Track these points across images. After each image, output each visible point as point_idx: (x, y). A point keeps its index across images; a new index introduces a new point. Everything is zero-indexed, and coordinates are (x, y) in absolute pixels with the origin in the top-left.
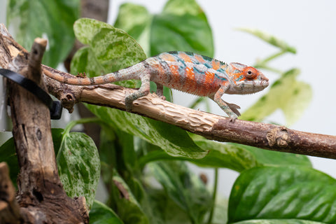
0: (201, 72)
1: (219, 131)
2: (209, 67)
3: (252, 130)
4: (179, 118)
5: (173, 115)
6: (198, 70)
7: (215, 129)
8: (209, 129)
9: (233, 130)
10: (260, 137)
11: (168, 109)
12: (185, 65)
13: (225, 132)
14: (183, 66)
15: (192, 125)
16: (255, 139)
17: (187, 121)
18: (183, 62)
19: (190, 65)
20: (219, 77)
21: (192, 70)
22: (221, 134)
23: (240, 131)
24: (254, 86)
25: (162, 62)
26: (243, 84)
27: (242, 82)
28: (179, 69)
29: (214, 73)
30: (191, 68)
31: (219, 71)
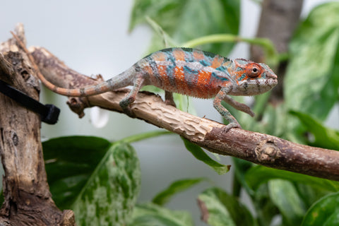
0: (193, 72)
1: (211, 142)
2: (205, 65)
3: (244, 141)
4: (176, 125)
5: (169, 122)
6: (189, 69)
7: (207, 139)
8: (202, 139)
9: (224, 140)
10: (250, 150)
11: (166, 115)
12: (175, 64)
13: (217, 143)
14: (172, 65)
15: (188, 133)
16: (245, 152)
17: (183, 130)
18: (173, 61)
19: (180, 63)
20: (218, 77)
22: (214, 145)
23: (232, 141)
24: (258, 85)
25: (152, 63)
26: (246, 84)
27: (245, 81)
28: (167, 69)
29: (212, 72)
30: (180, 67)
31: (220, 70)
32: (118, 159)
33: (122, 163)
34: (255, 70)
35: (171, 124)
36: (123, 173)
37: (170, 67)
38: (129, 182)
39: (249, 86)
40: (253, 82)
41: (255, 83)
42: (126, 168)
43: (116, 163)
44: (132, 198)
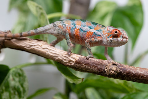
0: (84, 31)
1: (78, 65)
3: (98, 64)
4: (57, 57)
5: (53, 55)
6: (82, 30)
7: (76, 64)
8: (73, 64)
9: (86, 64)
10: (102, 69)
11: (51, 51)
12: (75, 27)
13: (82, 65)
14: (74, 27)
15: (64, 61)
16: (99, 70)
17: (61, 59)
18: (74, 25)
19: (78, 27)
20: (96, 34)
21: (79, 30)
22: (80, 67)
23: (91, 65)
24: (118, 42)
25: (64, 24)
26: (111, 40)
27: (111, 38)
28: (71, 29)
29: (94, 32)
30: (78, 29)
31: (98, 31)
32: (15, 77)
33: (17, 79)
35: (54, 56)
36: (17, 84)
37: (73, 28)
38: (21, 89)
39: (113, 41)
40: (115, 39)
41: (116, 40)
42: (19, 81)
43: (14, 79)
44: (23, 97)
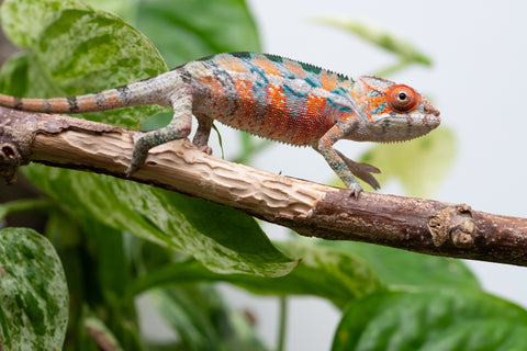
0: (299, 95)
2: (314, 85)
4: (242, 191)
5: (228, 185)
6: (291, 91)
8: (306, 214)
12: (266, 81)
14: (262, 82)
15: (269, 204)
17: (260, 198)
18: (261, 74)
19: (277, 81)
20: (335, 105)
21: (281, 89)
24: (409, 125)
25: (219, 72)
26: (387, 121)
27: (386, 115)
28: (254, 88)
29: (325, 96)
30: (277, 87)
31: (337, 93)
34: (403, 97)
35: (232, 189)
37: (260, 85)
39: (391, 125)
40: (401, 118)
41: (406, 120)
